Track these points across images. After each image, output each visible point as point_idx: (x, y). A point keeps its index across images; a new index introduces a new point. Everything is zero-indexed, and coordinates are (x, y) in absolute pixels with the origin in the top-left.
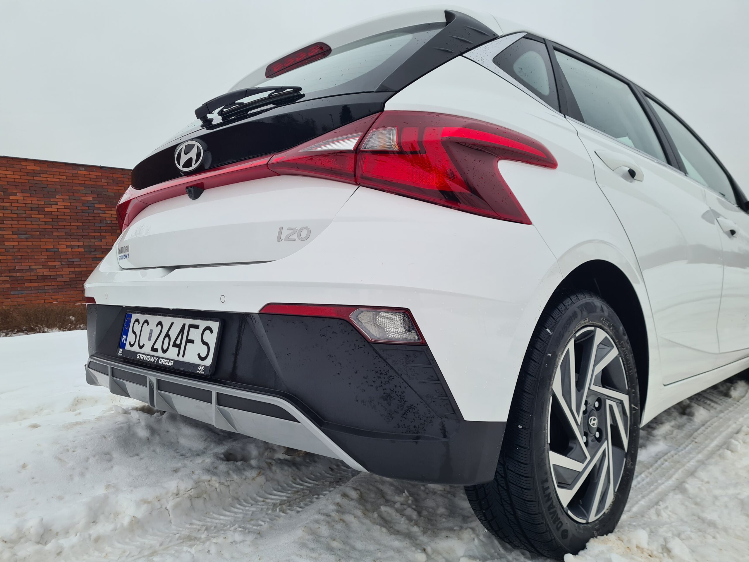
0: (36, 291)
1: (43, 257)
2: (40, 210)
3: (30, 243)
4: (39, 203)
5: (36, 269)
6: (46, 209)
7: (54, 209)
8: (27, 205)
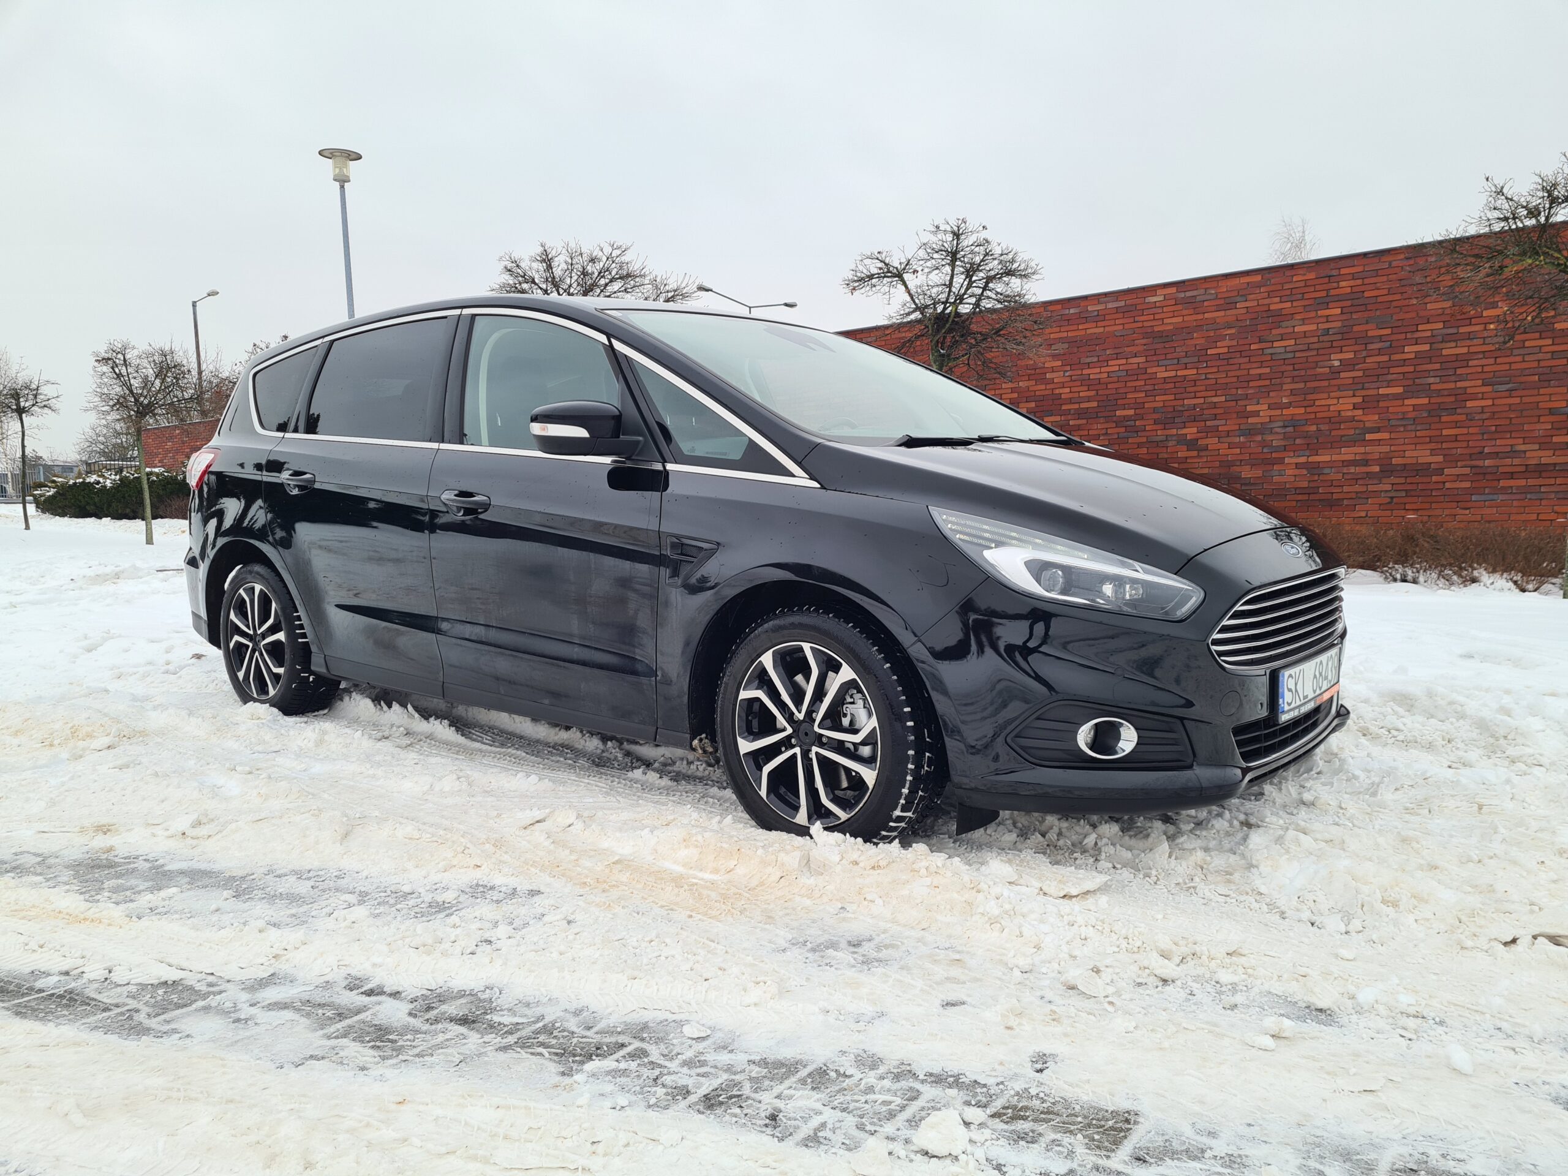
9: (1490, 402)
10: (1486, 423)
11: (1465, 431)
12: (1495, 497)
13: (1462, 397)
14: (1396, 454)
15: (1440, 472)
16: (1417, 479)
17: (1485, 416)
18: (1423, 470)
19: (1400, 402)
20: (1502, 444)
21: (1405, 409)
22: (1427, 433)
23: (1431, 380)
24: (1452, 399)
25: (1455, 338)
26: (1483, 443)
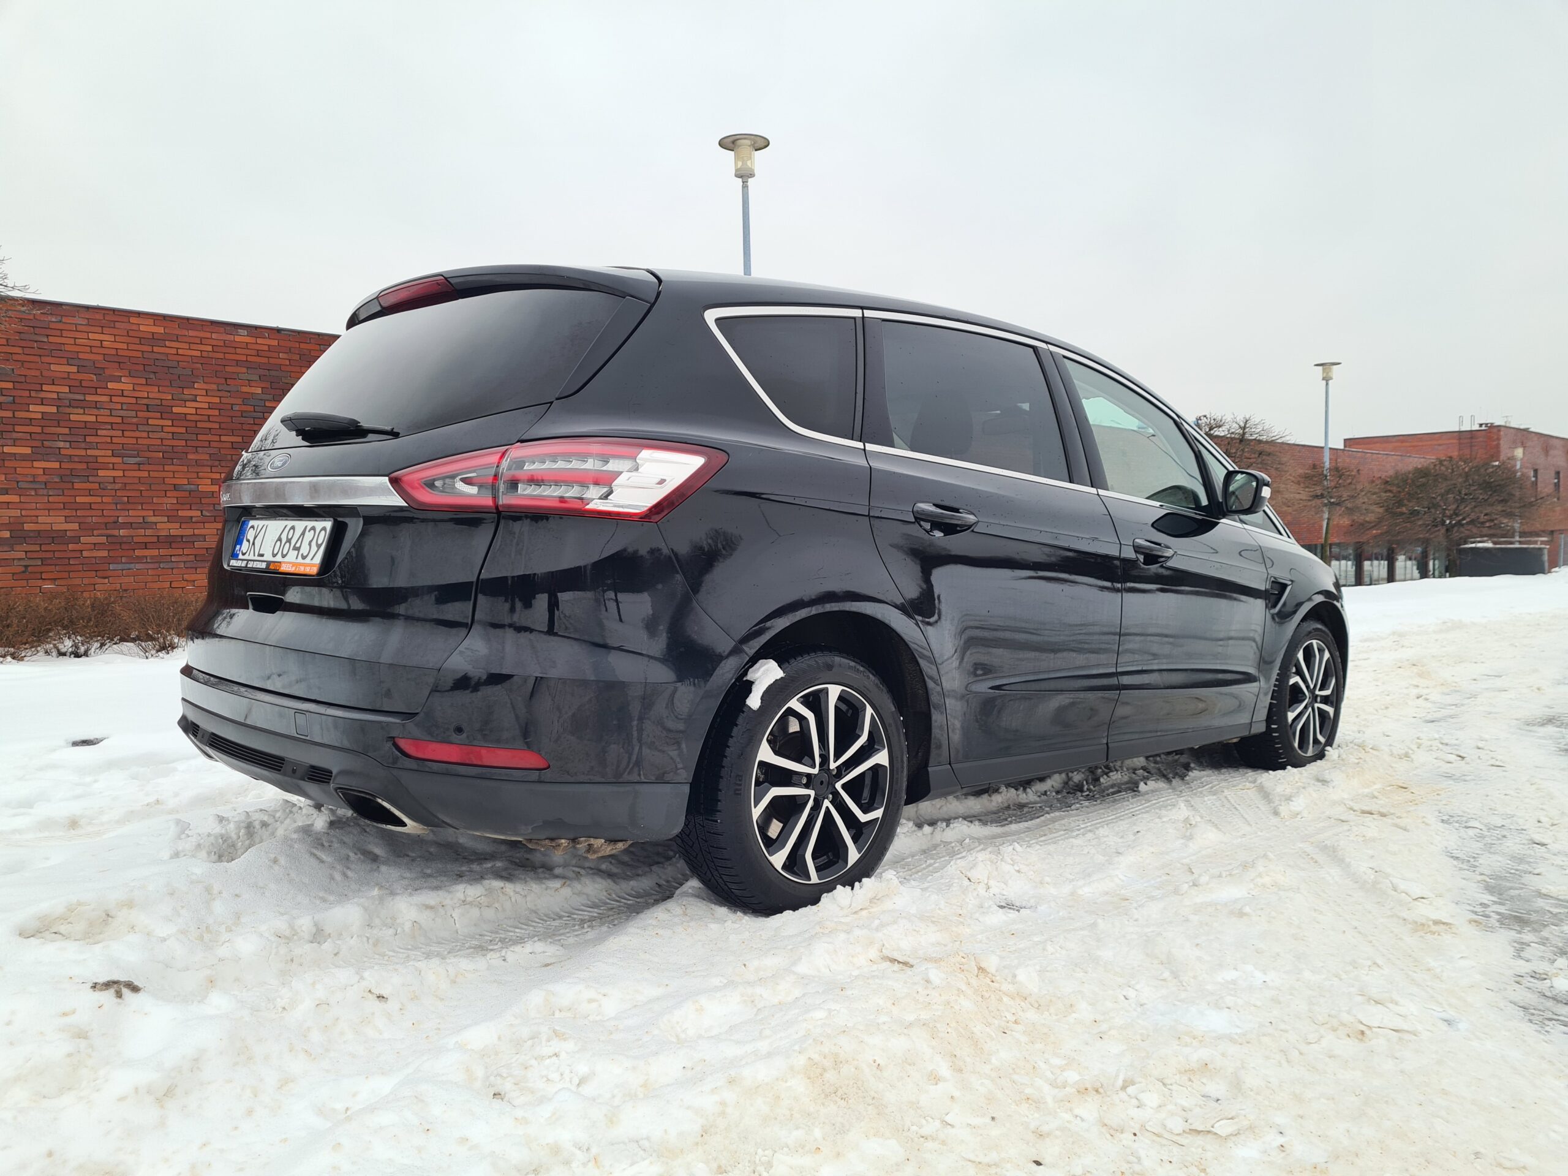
0: (157, 565)
1: (170, 501)
2: (164, 411)
3: (146, 474)
4: (163, 396)
5: (156, 523)
6: (175, 410)
7: (189, 409)
8: (140, 401)
9: (120, 473)
10: (119, 493)
11: (99, 499)
12: (132, 566)
13: (93, 465)
14: (29, 519)
15: (76, 540)
16: (53, 547)
17: (117, 486)
18: (57, 537)
19: (29, 464)
20: (135, 514)
21: (34, 472)
22: (61, 499)
23: (61, 444)
24: (84, 466)
25: (83, 405)
26: (117, 513)
